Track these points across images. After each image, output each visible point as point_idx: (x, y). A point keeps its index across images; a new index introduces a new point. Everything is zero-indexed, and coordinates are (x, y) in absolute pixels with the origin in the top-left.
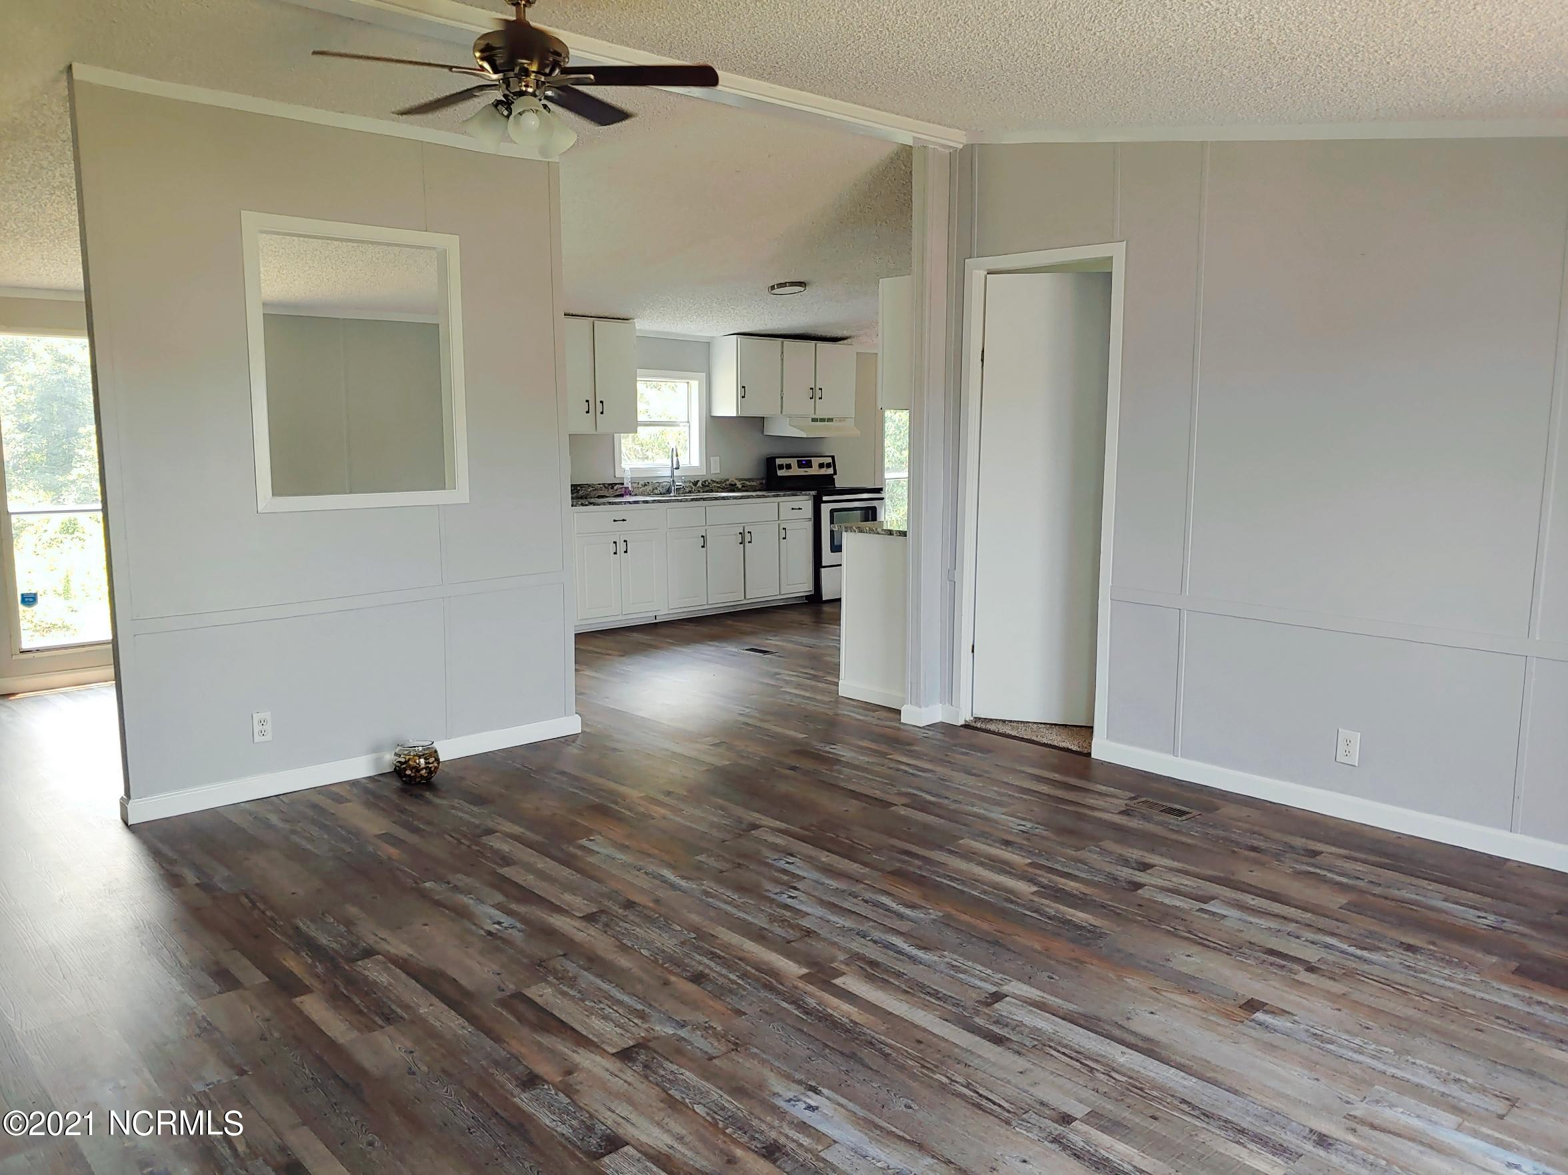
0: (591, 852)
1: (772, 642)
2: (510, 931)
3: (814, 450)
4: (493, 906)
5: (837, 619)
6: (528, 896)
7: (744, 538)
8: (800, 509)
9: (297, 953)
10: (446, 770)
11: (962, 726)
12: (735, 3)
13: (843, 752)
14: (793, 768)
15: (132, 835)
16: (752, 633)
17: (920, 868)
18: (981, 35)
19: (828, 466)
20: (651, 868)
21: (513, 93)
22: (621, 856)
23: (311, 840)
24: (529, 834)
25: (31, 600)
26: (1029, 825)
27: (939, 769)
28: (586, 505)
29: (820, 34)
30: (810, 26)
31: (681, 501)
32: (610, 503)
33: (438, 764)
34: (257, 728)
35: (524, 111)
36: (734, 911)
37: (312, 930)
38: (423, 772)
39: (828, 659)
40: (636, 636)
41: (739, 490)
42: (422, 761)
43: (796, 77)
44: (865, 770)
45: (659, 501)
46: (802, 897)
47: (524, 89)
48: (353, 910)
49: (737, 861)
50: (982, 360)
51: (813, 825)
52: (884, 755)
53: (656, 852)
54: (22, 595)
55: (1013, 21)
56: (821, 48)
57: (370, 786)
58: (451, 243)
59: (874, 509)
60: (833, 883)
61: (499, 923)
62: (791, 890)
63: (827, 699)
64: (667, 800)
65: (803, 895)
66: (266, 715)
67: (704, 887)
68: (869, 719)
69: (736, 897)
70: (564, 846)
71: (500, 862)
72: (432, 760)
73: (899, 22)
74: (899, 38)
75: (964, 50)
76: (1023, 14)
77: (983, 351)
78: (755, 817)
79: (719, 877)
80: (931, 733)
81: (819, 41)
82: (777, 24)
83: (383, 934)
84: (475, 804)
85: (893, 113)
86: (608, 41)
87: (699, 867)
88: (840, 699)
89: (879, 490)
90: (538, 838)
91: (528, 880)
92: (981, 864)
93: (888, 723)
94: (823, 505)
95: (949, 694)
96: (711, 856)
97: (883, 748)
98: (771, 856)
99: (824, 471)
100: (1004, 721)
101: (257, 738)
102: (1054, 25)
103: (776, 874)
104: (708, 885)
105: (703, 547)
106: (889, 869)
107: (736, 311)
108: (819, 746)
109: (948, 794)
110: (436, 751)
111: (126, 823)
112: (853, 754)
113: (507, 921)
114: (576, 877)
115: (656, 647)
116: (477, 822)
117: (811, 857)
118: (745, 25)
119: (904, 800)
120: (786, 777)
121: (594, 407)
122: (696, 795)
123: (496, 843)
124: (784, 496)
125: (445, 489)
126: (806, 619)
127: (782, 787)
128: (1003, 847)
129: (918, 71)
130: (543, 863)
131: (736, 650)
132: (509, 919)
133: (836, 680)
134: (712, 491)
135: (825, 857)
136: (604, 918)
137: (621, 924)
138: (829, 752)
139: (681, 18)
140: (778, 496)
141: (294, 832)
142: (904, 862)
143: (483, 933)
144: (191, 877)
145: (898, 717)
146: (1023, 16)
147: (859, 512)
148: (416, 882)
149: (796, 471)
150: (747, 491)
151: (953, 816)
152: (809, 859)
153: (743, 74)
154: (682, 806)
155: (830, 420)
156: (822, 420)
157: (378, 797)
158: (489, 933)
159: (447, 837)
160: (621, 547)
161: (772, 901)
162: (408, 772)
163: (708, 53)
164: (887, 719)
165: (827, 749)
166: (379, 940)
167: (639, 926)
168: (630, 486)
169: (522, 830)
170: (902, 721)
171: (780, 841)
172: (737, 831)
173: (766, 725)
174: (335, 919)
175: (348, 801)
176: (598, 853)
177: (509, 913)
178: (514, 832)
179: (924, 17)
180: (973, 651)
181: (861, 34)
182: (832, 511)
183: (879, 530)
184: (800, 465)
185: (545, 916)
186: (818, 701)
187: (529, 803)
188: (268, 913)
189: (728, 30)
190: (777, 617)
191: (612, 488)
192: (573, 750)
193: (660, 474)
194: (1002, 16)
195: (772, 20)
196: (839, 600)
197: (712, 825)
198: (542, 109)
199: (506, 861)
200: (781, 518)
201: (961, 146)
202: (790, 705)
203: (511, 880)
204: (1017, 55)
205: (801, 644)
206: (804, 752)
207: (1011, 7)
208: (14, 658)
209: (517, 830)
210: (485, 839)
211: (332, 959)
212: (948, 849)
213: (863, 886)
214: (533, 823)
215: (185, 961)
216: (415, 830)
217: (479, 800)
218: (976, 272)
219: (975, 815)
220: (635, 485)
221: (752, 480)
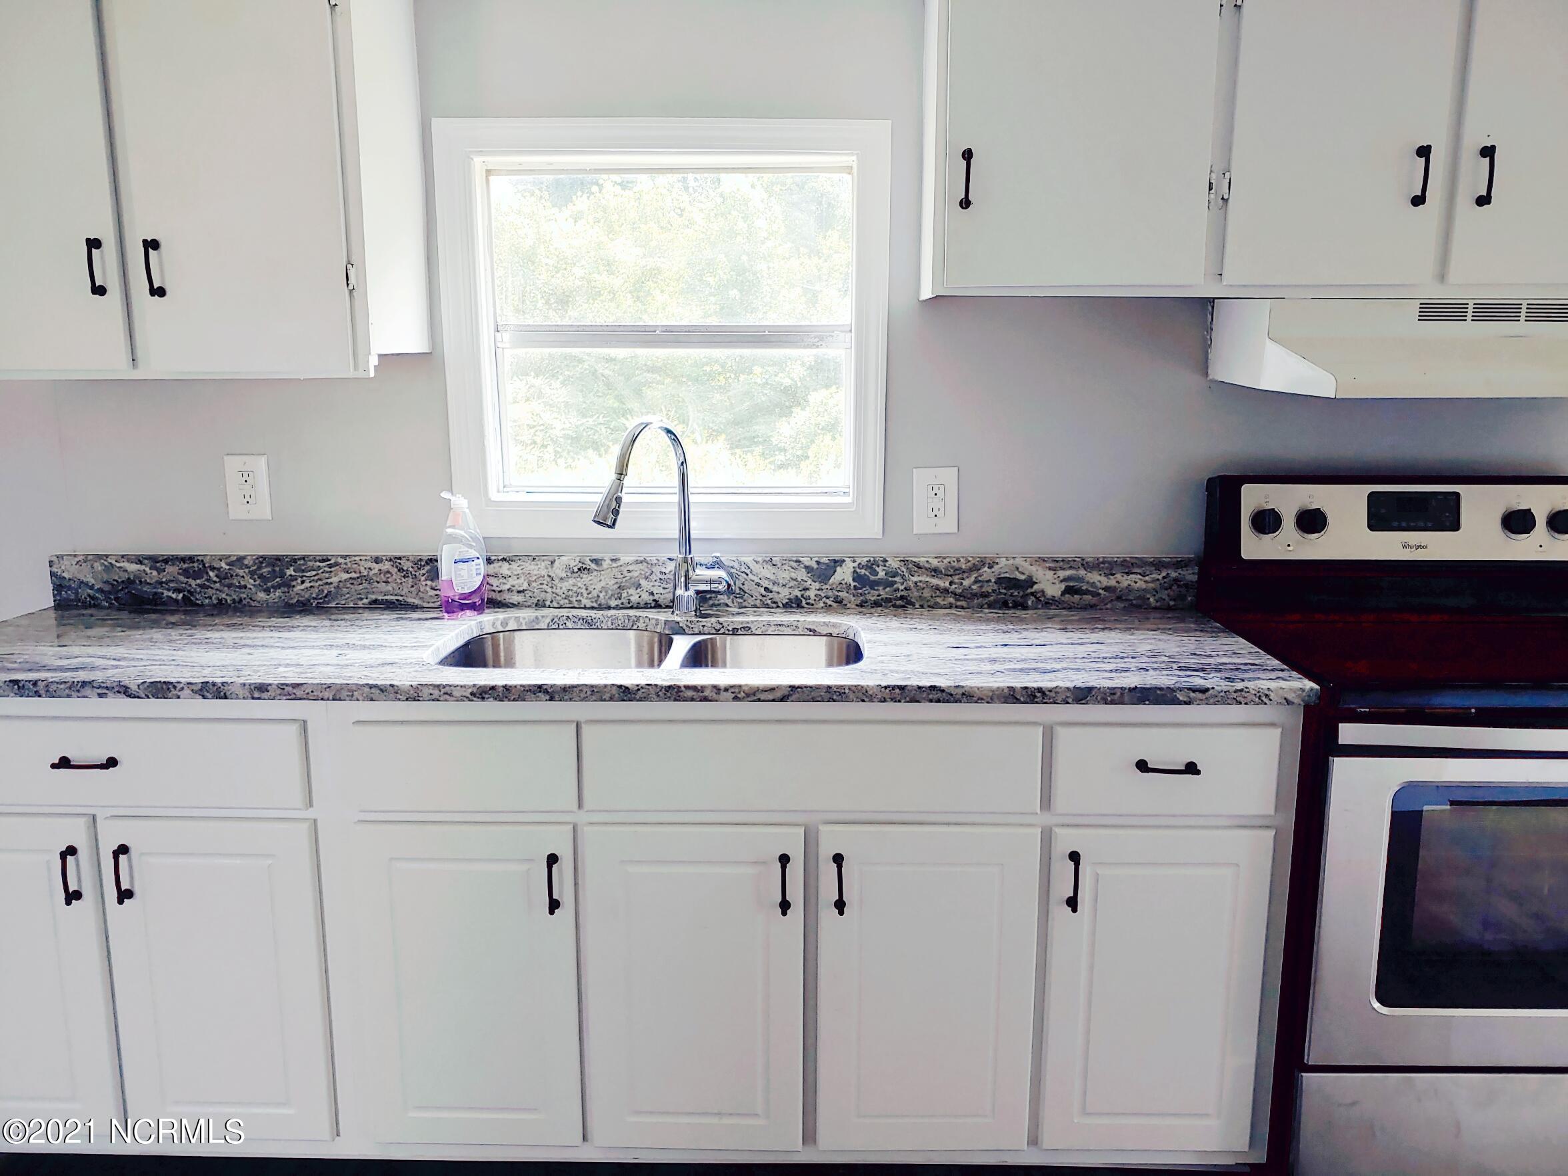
160: (106, 874)
184: (1387, 516)
221: (1128, 566)
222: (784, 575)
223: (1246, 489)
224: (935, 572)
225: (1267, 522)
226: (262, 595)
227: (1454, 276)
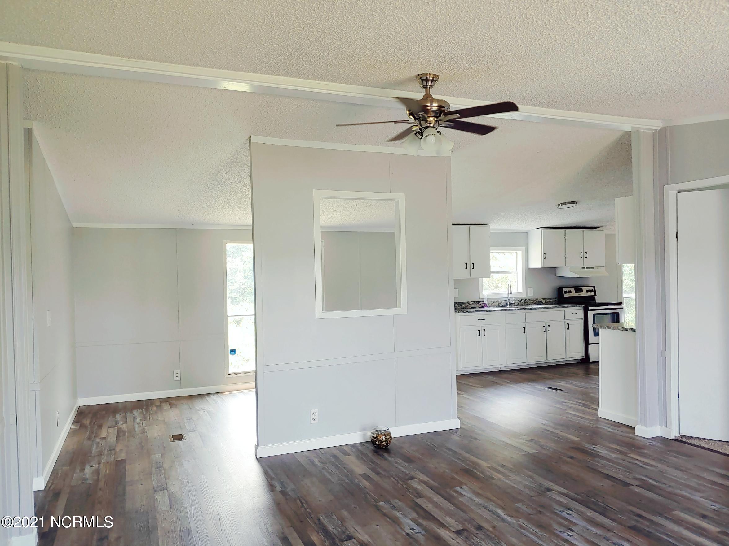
0: (461, 495)
1: (561, 384)
2: (418, 534)
3: (585, 283)
4: (410, 519)
5: (597, 373)
6: (428, 516)
7: (546, 328)
8: (576, 314)
9: (318, 533)
10: (395, 442)
11: (673, 439)
12: (531, 73)
13: (602, 451)
14: (572, 458)
15: (258, 463)
16: (550, 379)
17: (648, 526)
18: (668, 70)
19: (592, 291)
20: (492, 508)
21: (424, 128)
22: (477, 500)
23: (330, 473)
24: (431, 482)
25: (233, 352)
26: (718, 506)
27: (659, 465)
28: (465, 312)
29: (576, 82)
30: (570, 78)
31: (512, 310)
32: (476, 311)
33: (391, 439)
34: (312, 416)
35: (428, 135)
36: (536, 539)
37: (325, 521)
38: (384, 443)
39: (592, 395)
40: (490, 378)
41: (543, 304)
42: (384, 437)
43: (566, 104)
44: (613, 462)
45: (501, 310)
46: (576, 536)
47: (429, 125)
48: (345, 513)
49: (539, 509)
50: (677, 237)
51: (583, 493)
52: (625, 454)
53: (495, 498)
54: (230, 350)
55: (687, 59)
56: (577, 89)
57: (360, 448)
58: (400, 197)
59: (618, 314)
60: (594, 530)
61: (413, 529)
62: (569, 531)
63: (591, 418)
64: (503, 470)
65: (576, 535)
66: (316, 411)
67: (519, 523)
68: (616, 431)
69: (537, 531)
70: (448, 490)
71: (416, 495)
72: (388, 437)
73: (619, 70)
74: (620, 78)
75: (658, 79)
76: (693, 55)
77: (677, 233)
78: (549, 484)
79: (528, 518)
80: (654, 443)
81: (576, 85)
82: (553, 80)
83: (358, 528)
84: (407, 462)
85: (619, 116)
86: (471, 99)
87: (517, 510)
88: (599, 419)
89: (620, 304)
90: (436, 484)
91: (429, 507)
92: (687, 528)
93: (627, 435)
94: (589, 312)
95: (665, 421)
96: (525, 505)
97: (624, 449)
98: (558, 508)
99: (589, 294)
100: (700, 439)
101: (312, 421)
102: (712, 58)
103: (561, 520)
104: (522, 521)
105: (524, 333)
106: (629, 525)
107: (540, 217)
108: (586, 445)
109: (665, 482)
110: (390, 433)
111: (257, 458)
112: (606, 452)
113: (417, 529)
114: (452, 508)
115: (500, 384)
116: (407, 472)
117: (582, 512)
118: (537, 83)
119: (637, 483)
120: (567, 463)
121: (469, 266)
122: (518, 468)
123: (415, 484)
124: (568, 307)
125: (396, 307)
126: (580, 371)
127: (565, 468)
128: (702, 519)
129: (632, 93)
130: (437, 499)
131: (542, 388)
132: (418, 527)
133: (597, 408)
134: (529, 305)
135: (589, 513)
136: (465, 534)
137: (475, 538)
138: (592, 450)
139: (504, 84)
140: (564, 307)
141: (324, 469)
142: (638, 521)
143: (404, 534)
144: (278, 488)
145: (633, 431)
146: (693, 56)
147: (610, 315)
148: (375, 502)
149: (574, 294)
150: (547, 305)
151: (669, 496)
152: (581, 514)
153: (538, 106)
154: (509, 474)
155: (592, 268)
156: (588, 268)
157: (362, 453)
158: (408, 534)
159: (392, 479)
160: (482, 333)
161: (558, 536)
162: (377, 443)
163: (520, 98)
164: (626, 432)
165: (592, 447)
166: (355, 531)
167: (484, 540)
168: (487, 302)
169: (428, 479)
170: (636, 434)
171: (563, 500)
172: (539, 492)
173: (558, 432)
174: (336, 517)
175: (349, 455)
176: (465, 496)
177: (419, 524)
178: (424, 479)
179: (634, 65)
180: (678, 397)
181: (598, 79)
182: (594, 315)
183: (620, 328)
184: (576, 291)
185: (436, 529)
186: (586, 419)
187: (432, 464)
188: (308, 510)
189: (528, 86)
190: (565, 370)
191: (478, 304)
192: (455, 437)
193: (502, 296)
194: (680, 58)
195: (550, 78)
196: (598, 362)
197: (526, 486)
198: (437, 133)
199: (419, 495)
200: (566, 318)
201: (659, 128)
202: (570, 420)
203: (420, 506)
204: (690, 77)
205: (577, 386)
206: (578, 449)
207: (685, 52)
208: (226, 376)
209: (425, 478)
210: (410, 482)
211: (333, 539)
212: (666, 517)
213: (612, 534)
214: (433, 475)
215: (270, 530)
216: (378, 474)
217: (408, 460)
218: (671, 192)
219: (682, 496)
220: (490, 302)
221: (551, 299)
222: (516, 302)
223: (563, 288)
224: (532, 300)
225: (566, 292)
226: (458, 307)
227: (584, 265)
